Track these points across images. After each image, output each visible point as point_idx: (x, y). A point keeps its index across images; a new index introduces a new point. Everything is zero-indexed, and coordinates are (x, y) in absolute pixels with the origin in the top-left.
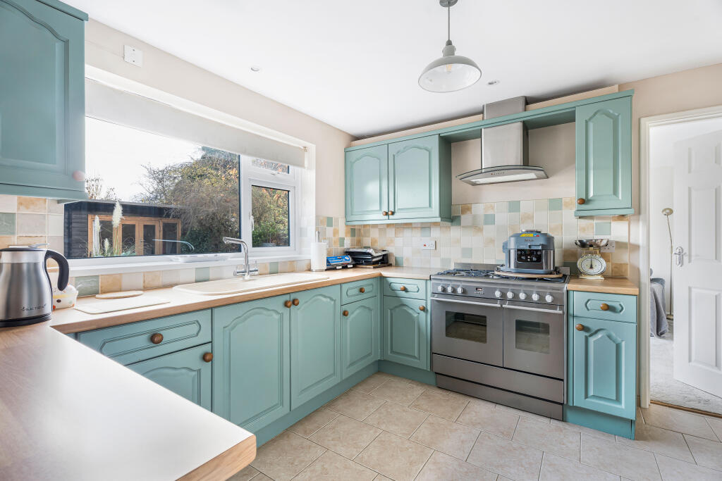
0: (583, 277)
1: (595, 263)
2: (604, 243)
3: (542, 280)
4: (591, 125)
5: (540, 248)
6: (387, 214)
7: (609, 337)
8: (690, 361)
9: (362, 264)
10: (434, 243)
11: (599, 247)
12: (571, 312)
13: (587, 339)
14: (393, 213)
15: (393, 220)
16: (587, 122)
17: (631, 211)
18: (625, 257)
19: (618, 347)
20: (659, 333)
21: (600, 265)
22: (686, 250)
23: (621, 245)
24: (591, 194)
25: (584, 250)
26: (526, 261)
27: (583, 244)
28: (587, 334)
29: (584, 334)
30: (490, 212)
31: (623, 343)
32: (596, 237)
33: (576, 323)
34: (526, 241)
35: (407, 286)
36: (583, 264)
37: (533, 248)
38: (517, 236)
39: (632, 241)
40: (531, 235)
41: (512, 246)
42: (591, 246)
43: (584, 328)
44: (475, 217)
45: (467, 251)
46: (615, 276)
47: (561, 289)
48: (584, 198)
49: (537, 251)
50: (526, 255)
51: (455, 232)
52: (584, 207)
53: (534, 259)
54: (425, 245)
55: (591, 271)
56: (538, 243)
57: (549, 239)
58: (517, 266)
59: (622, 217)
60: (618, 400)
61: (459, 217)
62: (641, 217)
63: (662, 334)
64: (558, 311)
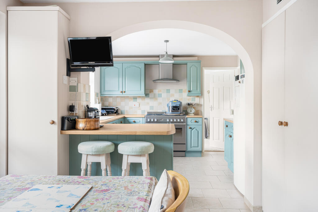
0: (189, 114)
1: (192, 110)
2: (194, 104)
3: (179, 115)
4: (191, 68)
5: (179, 105)
6: (122, 92)
7: (196, 130)
8: (213, 139)
9: (110, 113)
10: (139, 104)
11: (193, 105)
12: (187, 124)
13: (191, 131)
14: (125, 92)
15: (124, 95)
16: (190, 67)
17: (200, 95)
18: (198, 108)
19: (198, 132)
20: (206, 137)
21: (193, 111)
22: (213, 106)
23: (198, 105)
24: (191, 89)
25: (189, 106)
26: (175, 110)
27: (189, 104)
28: (191, 130)
29: (190, 130)
30: (160, 93)
31: (199, 131)
32: (192, 102)
33: (188, 127)
34: (175, 103)
35: (135, 120)
36: (189, 110)
37: (177, 105)
38: (172, 102)
39: (200, 103)
40: (176, 101)
41: (171, 105)
42: (191, 105)
43: (190, 128)
44: (155, 94)
45: (152, 107)
46: (197, 114)
47: (185, 118)
48: (189, 90)
49: (178, 106)
50: (175, 108)
51: (147, 100)
52: (190, 93)
53: (177, 109)
54: (135, 105)
55: (191, 113)
56: (178, 104)
57: (181, 103)
58: (172, 111)
59: (198, 96)
60: (198, 146)
61: (149, 94)
62: (203, 96)
63: (207, 137)
64: (184, 124)
